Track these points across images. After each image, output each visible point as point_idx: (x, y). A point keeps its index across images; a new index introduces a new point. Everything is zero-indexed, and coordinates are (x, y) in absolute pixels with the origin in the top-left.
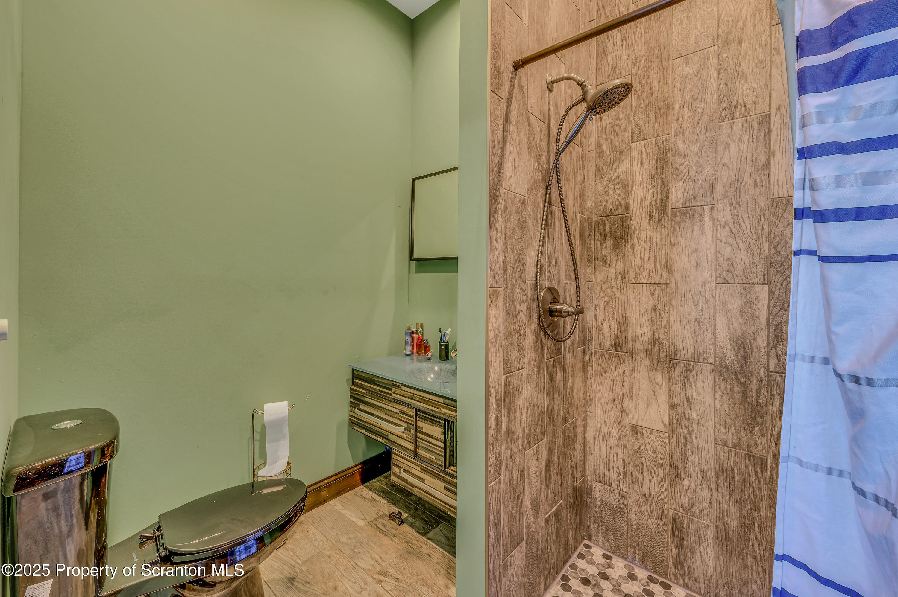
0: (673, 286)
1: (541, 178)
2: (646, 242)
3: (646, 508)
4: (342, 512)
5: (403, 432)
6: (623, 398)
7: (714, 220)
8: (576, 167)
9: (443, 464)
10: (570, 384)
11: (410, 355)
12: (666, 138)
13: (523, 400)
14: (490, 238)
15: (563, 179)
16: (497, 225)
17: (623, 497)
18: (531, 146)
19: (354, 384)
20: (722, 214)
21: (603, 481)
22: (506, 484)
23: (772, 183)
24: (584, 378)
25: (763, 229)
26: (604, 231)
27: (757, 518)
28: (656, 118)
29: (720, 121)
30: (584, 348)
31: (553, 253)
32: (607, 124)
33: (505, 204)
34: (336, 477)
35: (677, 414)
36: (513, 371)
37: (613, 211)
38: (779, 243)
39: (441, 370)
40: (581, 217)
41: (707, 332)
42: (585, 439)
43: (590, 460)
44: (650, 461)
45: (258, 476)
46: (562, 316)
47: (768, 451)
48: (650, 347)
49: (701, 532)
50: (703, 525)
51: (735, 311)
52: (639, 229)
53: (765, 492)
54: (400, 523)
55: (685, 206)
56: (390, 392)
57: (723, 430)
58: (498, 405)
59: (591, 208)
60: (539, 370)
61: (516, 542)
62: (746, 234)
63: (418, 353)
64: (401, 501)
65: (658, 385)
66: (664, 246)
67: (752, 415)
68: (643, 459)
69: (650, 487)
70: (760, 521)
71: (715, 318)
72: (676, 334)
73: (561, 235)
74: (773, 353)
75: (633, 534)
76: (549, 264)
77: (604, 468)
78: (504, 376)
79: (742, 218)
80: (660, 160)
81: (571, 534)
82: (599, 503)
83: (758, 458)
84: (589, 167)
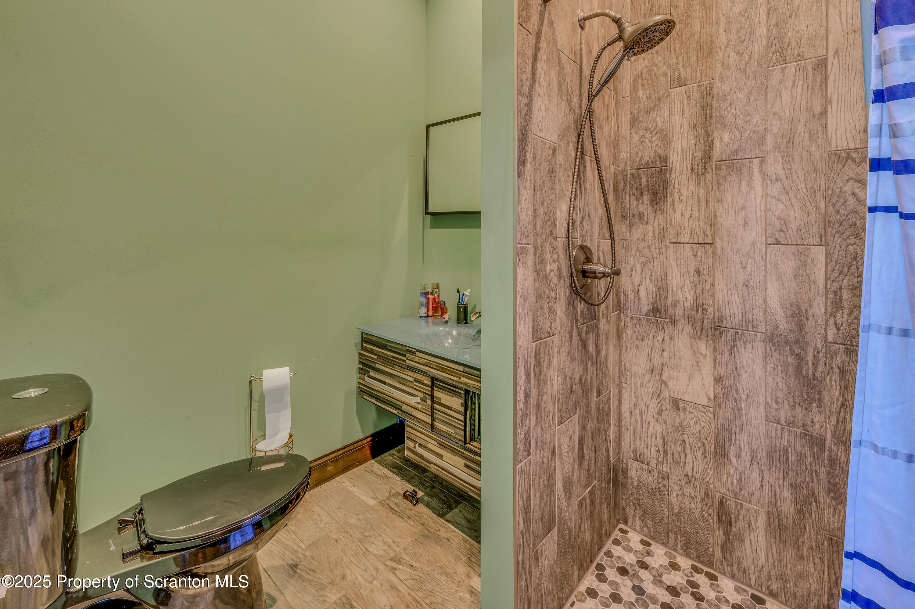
0: (718, 246)
1: (573, 124)
2: (687, 197)
3: (688, 490)
4: (351, 489)
5: (418, 403)
6: (662, 369)
7: (764, 174)
8: (609, 114)
9: (463, 439)
10: (603, 353)
11: (425, 317)
12: (710, 83)
13: (555, 370)
14: (518, 188)
15: (596, 126)
16: (526, 173)
17: (662, 477)
18: (562, 88)
19: (363, 348)
20: (773, 168)
21: (640, 459)
22: (536, 464)
23: (829, 134)
24: (619, 346)
25: (820, 184)
26: (641, 184)
27: (814, 504)
28: (698, 62)
29: (771, 65)
30: (618, 313)
31: (585, 208)
32: (643, 68)
33: (534, 151)
34: (344, 451)
35: (723, 387)
36: (543, 337)
37: (650, 163)
38: (837, 201)
39: (459, 334)
40: (615, 169)
41: (757, 298)
42: (619, 413)
43: (625, 437)
44: (693, 439)
45: (256, 451)
46: (596, 278)
47: (826, 429)
48: (692, 313)
49: (751, 518)
50: (753, 511)
51: (788, 275)
52: (680, 183)
53: (823, 476)
54: (414, 502)
55: (731, 159)
56: (404, 358)
57: (776, 406)
58: (528, 375)
59: (626, 160)
60: (571, 337)
61: (547, 530)
62: (801, 190)
63: (433, 316)
64: (416, 478)
65: (702, 354)
66: (707, 202)
67: (808, 390)
68: (686, 436)
69: (693, 467)
70: (818, 507)
71: (766, 282)
72: (721, 299)
73: (594, 187)
74: (831, 322)
75: (674, 518)
76: (581, 219)
77: (641, 445)
78: (534, 343)
79: (796, 172)
80: (703, 108)
81: (605, 518)
82: (636, 484)
83: (815, 438)
84: (623, 115)
